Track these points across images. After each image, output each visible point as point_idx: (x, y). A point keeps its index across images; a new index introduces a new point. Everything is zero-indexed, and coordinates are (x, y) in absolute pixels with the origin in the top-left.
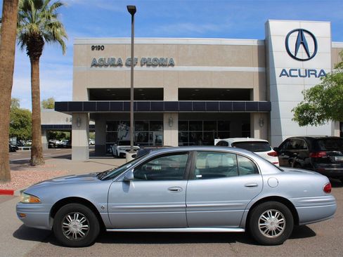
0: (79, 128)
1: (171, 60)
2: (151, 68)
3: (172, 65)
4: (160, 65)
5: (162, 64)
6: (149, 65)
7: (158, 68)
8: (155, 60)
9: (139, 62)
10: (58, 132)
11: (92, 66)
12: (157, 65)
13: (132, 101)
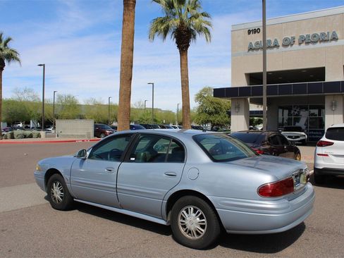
0: (237, 113)
1: (334, 34)
2: (311, 46)
3: (335, 39)
4: (321, 42)
5: (323, 39)
6: (308, 43)
7: (318, 45)
8: (314, 36)
9: (296, 40)
10: (256, 118)
11: (249, 50)
12: (316, 42)
13: (265, 85)
